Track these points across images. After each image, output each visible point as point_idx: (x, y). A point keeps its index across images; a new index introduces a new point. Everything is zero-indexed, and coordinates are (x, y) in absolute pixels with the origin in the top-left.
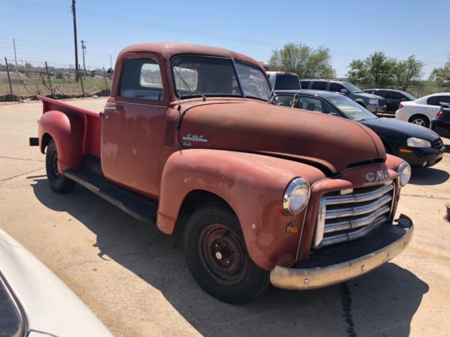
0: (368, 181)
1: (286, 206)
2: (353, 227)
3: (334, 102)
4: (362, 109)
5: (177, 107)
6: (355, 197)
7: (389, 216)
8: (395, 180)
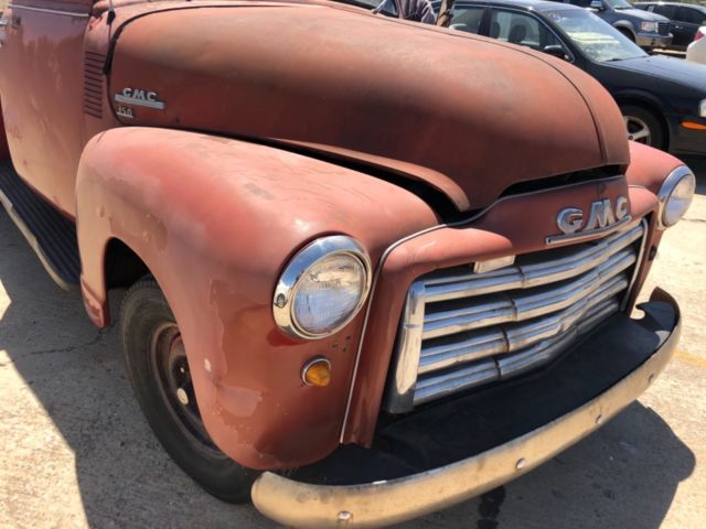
0: (561, 234)
1: (282, 317)
2: (512, 347)
3: (560, 21)
4: (617, 38)
5: (106, 14)
6: (521, 273)
7: (625, 299)
8: (650, 217)
